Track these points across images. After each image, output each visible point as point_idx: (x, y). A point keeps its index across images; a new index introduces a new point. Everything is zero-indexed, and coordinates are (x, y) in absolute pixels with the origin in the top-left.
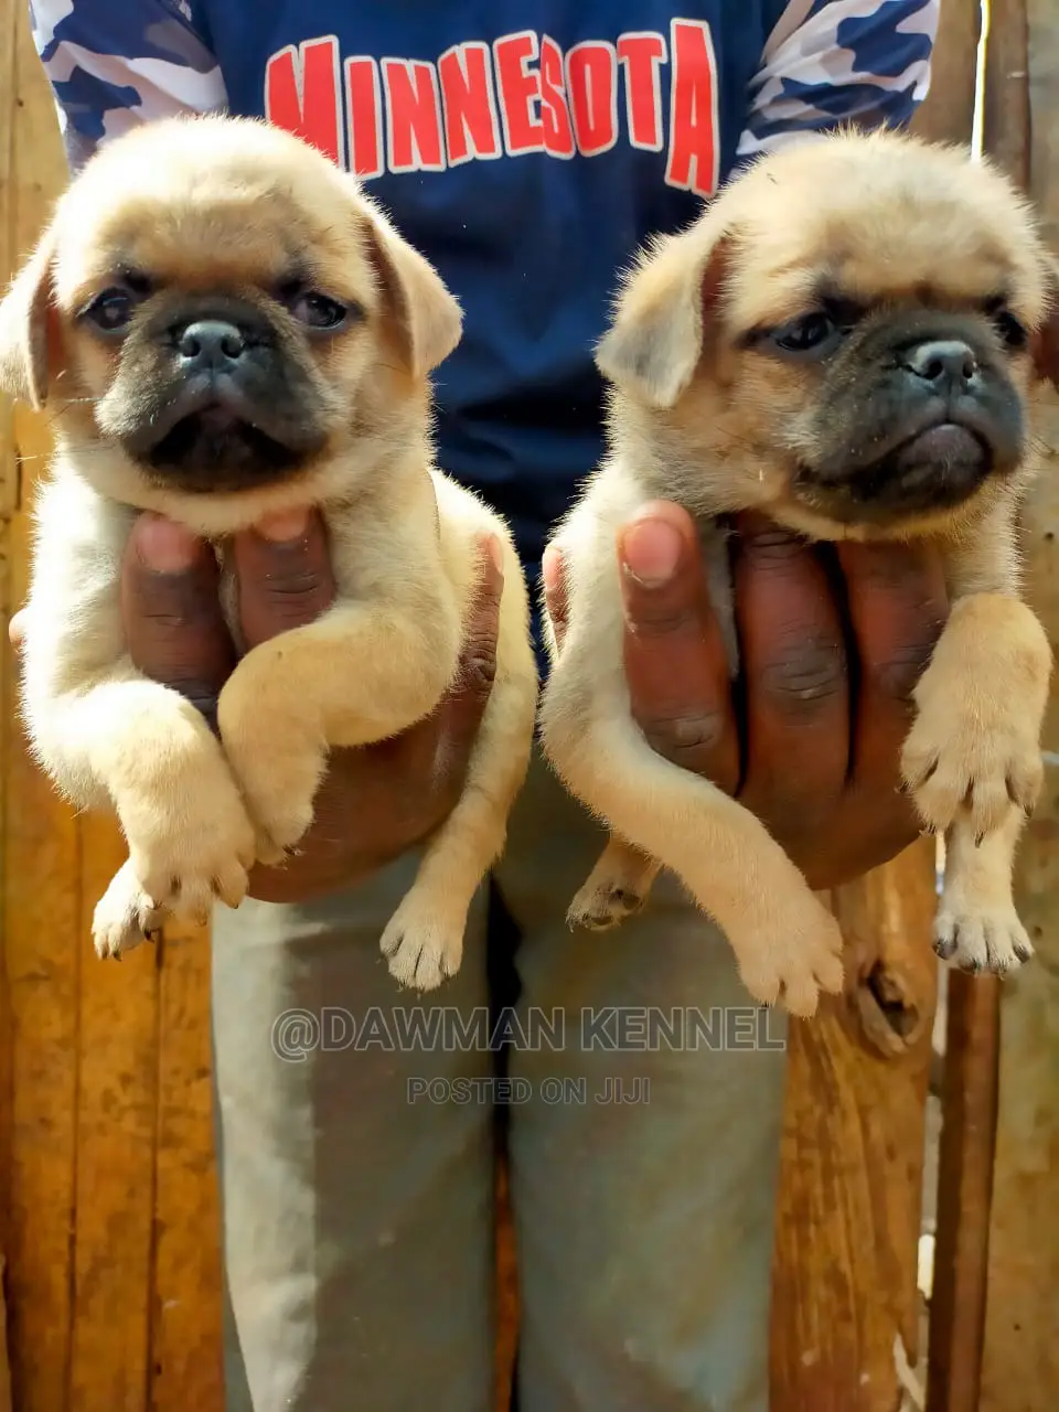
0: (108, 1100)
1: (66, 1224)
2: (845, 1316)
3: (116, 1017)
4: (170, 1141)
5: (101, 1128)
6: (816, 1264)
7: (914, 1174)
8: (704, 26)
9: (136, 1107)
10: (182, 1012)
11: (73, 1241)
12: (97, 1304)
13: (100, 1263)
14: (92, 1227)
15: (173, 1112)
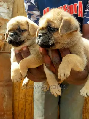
0: (22, 98)
5: (21, 100)
9: (24, 99)
11: (18, 110)
12: (20, 116)
15: (27, 99)
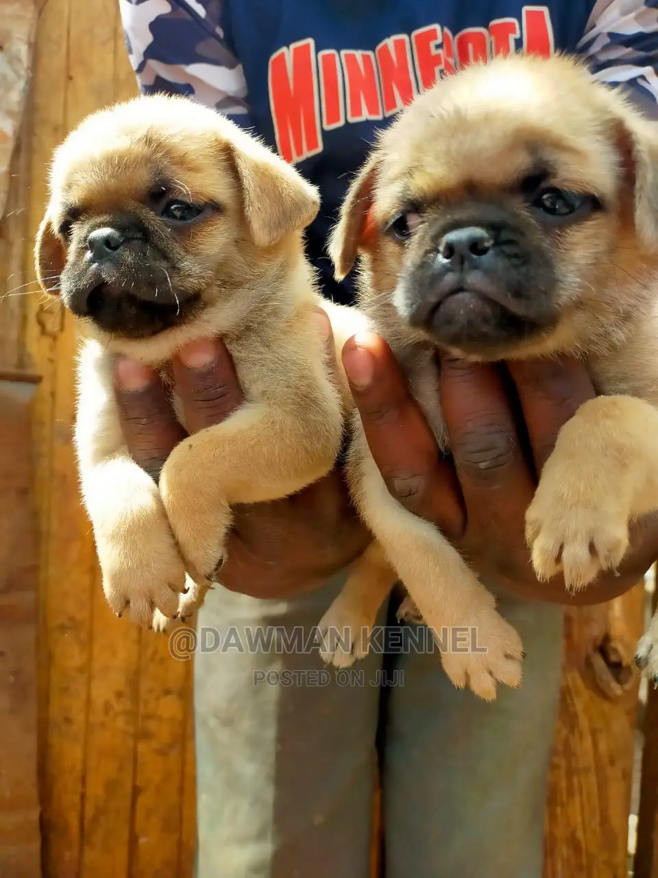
0: (107, 708)
1: (79, 787)
2: (580, 868)
3: (114, 654)
4: (145, 735)
5: (103, 724)
6: (560, 832)
7: (627, 776)
8: (545, 10)
9: (125, 712)
10: (155, 652)
11: (83, 796)
12: (98, 837)
13: (100, 812)
14: (96, 789)
15: (149, 717)
